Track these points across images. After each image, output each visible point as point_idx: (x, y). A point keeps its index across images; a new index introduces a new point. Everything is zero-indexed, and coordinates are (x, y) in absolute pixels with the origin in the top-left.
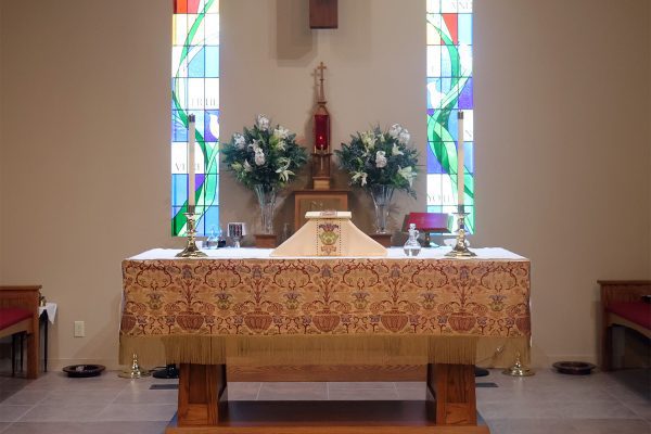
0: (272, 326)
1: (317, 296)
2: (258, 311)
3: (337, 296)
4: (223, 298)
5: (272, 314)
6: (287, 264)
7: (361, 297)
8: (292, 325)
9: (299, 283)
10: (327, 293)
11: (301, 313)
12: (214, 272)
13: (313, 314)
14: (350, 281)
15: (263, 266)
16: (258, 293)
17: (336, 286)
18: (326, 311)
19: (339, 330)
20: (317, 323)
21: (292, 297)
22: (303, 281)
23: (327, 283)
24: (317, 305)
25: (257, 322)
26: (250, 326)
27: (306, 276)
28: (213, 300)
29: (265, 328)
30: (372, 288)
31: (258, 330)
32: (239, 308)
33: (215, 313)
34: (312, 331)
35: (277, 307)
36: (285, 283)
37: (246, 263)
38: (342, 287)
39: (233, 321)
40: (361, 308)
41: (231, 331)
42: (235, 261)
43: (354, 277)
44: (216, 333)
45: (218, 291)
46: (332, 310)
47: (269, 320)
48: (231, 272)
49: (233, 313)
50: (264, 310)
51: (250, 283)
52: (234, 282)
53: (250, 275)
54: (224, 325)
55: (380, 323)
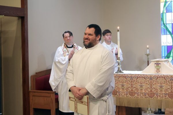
0: (136, 95)
1: (148, 86)
2: (132, 90)
3: (154, 86)
4: (123, 86)
5: (136, 91)
6: (140, 76)
7: (161, 87)
8: (142, 95)
9: (143, 82)
10: (151, 85)
11: (144, 92)
12: (120, 78)
13: (147, 92)
14: (158, 81)
15: (133, 76)
16: (132, 85)
17: (154, 83)
18: (151, 91)
19: (155, 97)
20: (148, 95)
21: (141, 86)
22: (144, 81)
23: (151, 82)
24: (148, 89)
25: (132, 93)
26: (130, 95)
27: (145, 80)
28: (120, 86)
29: (134, 96)
30: (164, 84)
31: (132, 96)
32: (127, 89)
33: (121, 90)
34: (147, 97)
35: (137, 89)
36: (139, 82)
37: (129, 75)
38: (156, 84)
39: (125, 93)
40: (161, 91)
41: (125, 96)
42: (126, 74)
43: (159, 80)
44: (121, 96)
45: (121, 84)
46: (153, 91)
47: (135, 93)
48: (125, 78)
49: (125, 91)
50: (134, 90)
51: (129, 81)
52: (125, 81)
53: (130, 79)
54: (123, 94)
55: (167, 96)
